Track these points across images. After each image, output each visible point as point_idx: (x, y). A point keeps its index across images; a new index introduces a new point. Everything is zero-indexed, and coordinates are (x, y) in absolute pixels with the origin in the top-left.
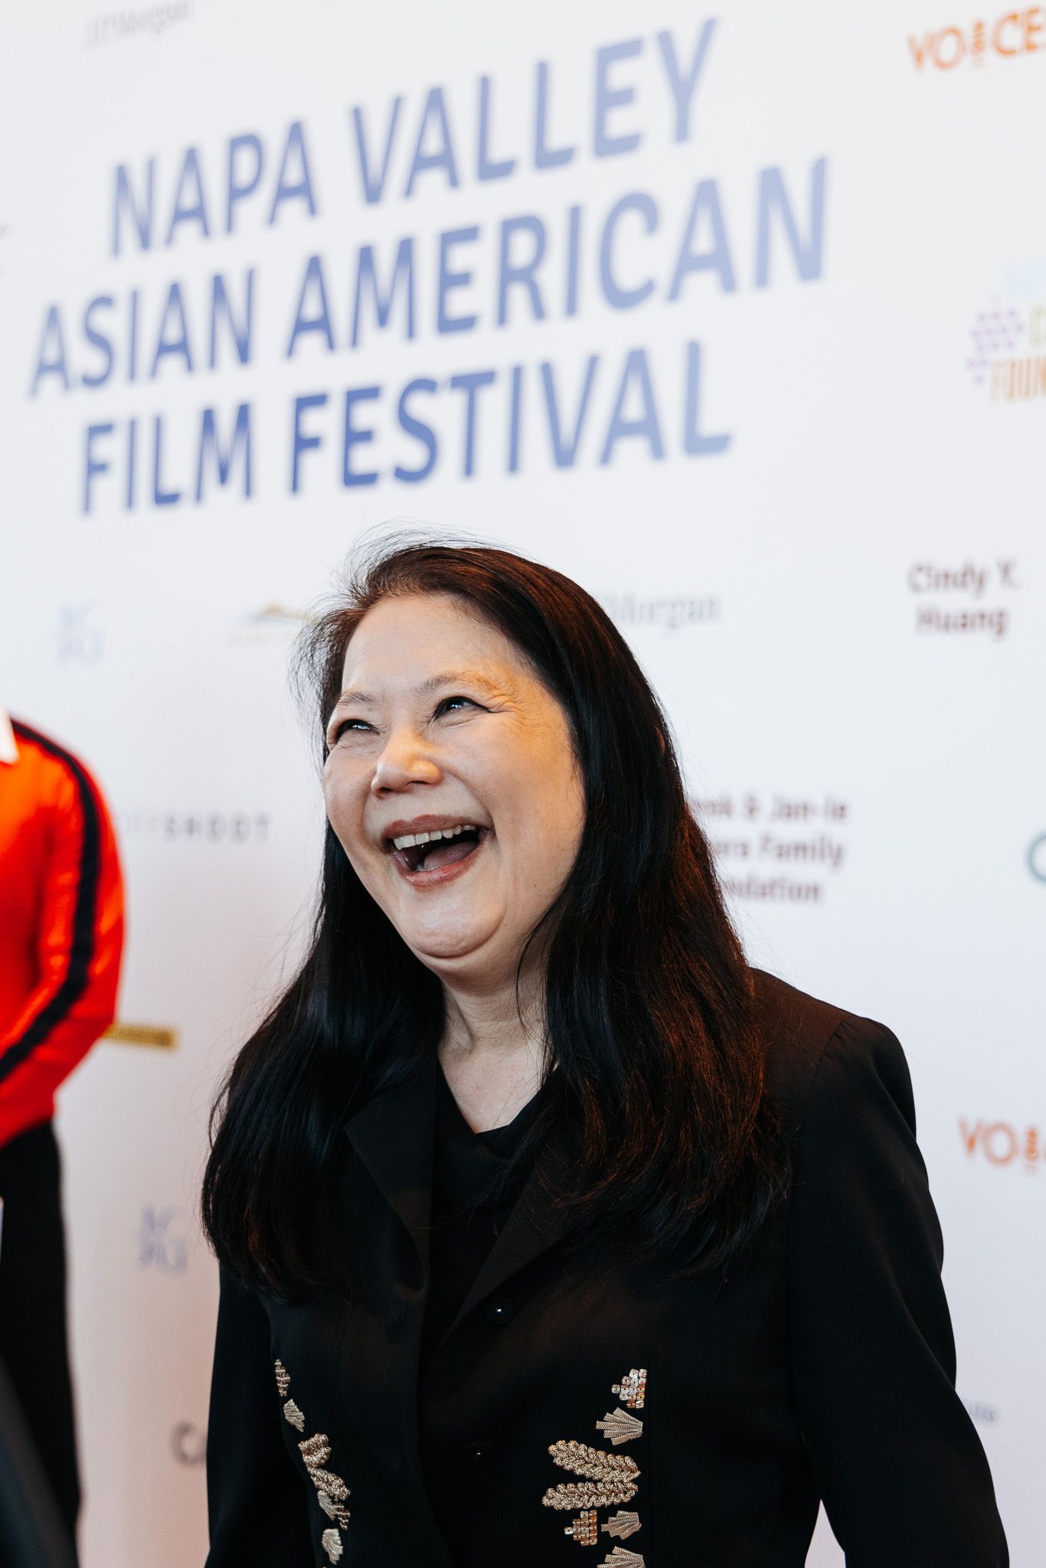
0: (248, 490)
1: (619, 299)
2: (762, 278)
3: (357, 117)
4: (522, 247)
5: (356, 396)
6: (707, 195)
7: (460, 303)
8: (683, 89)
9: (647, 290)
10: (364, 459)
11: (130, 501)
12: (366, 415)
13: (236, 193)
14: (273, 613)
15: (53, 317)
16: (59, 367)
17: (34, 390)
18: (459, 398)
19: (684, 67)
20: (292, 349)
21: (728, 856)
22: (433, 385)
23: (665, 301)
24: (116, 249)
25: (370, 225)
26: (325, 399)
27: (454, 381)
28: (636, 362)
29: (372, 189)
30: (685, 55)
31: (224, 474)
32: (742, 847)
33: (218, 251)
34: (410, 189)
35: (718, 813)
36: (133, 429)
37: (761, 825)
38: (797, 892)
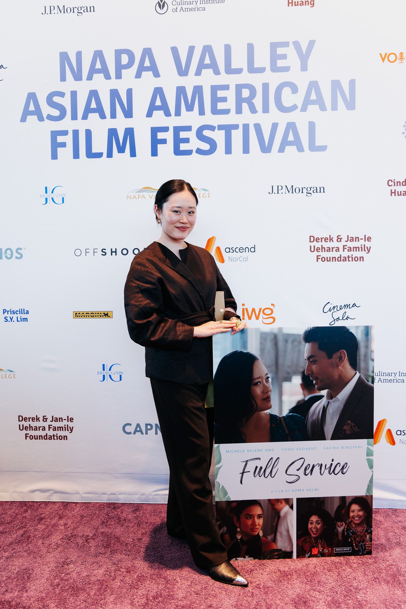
0: (133, 154)
1: (282, 109)
2: (334, 107)
3: (175, 51)
4: (246, 93)
5: (177, 130)
6: (313, 85)
7: (221, 106)
8: (304, 58)
9: (294, 107)
10: (183, 147)
11: (76, 155)
12: (183, 135)
13: (119, 68)
14: (147, 189)
15: (32, 97)
16: (38, 112)
17: (23, 119)
18: (223, 132)
19: (304, 50)
20: (149, 114)
21: (332, 251)
22: (211, 128)
23: (301, 111)
24: (63, 78)
25: (182, 81)
26: (165, 129)
27: (220, 127)
28: (291, 126)
29: (183, 72)
30: (304, 49)
31: (121, 150)
32: (337, 248)
33: (114, 83)
34: (198, 73)
35: (329, 241)
36: (76, 133)
37: (343, 243)
38: (356, 259)
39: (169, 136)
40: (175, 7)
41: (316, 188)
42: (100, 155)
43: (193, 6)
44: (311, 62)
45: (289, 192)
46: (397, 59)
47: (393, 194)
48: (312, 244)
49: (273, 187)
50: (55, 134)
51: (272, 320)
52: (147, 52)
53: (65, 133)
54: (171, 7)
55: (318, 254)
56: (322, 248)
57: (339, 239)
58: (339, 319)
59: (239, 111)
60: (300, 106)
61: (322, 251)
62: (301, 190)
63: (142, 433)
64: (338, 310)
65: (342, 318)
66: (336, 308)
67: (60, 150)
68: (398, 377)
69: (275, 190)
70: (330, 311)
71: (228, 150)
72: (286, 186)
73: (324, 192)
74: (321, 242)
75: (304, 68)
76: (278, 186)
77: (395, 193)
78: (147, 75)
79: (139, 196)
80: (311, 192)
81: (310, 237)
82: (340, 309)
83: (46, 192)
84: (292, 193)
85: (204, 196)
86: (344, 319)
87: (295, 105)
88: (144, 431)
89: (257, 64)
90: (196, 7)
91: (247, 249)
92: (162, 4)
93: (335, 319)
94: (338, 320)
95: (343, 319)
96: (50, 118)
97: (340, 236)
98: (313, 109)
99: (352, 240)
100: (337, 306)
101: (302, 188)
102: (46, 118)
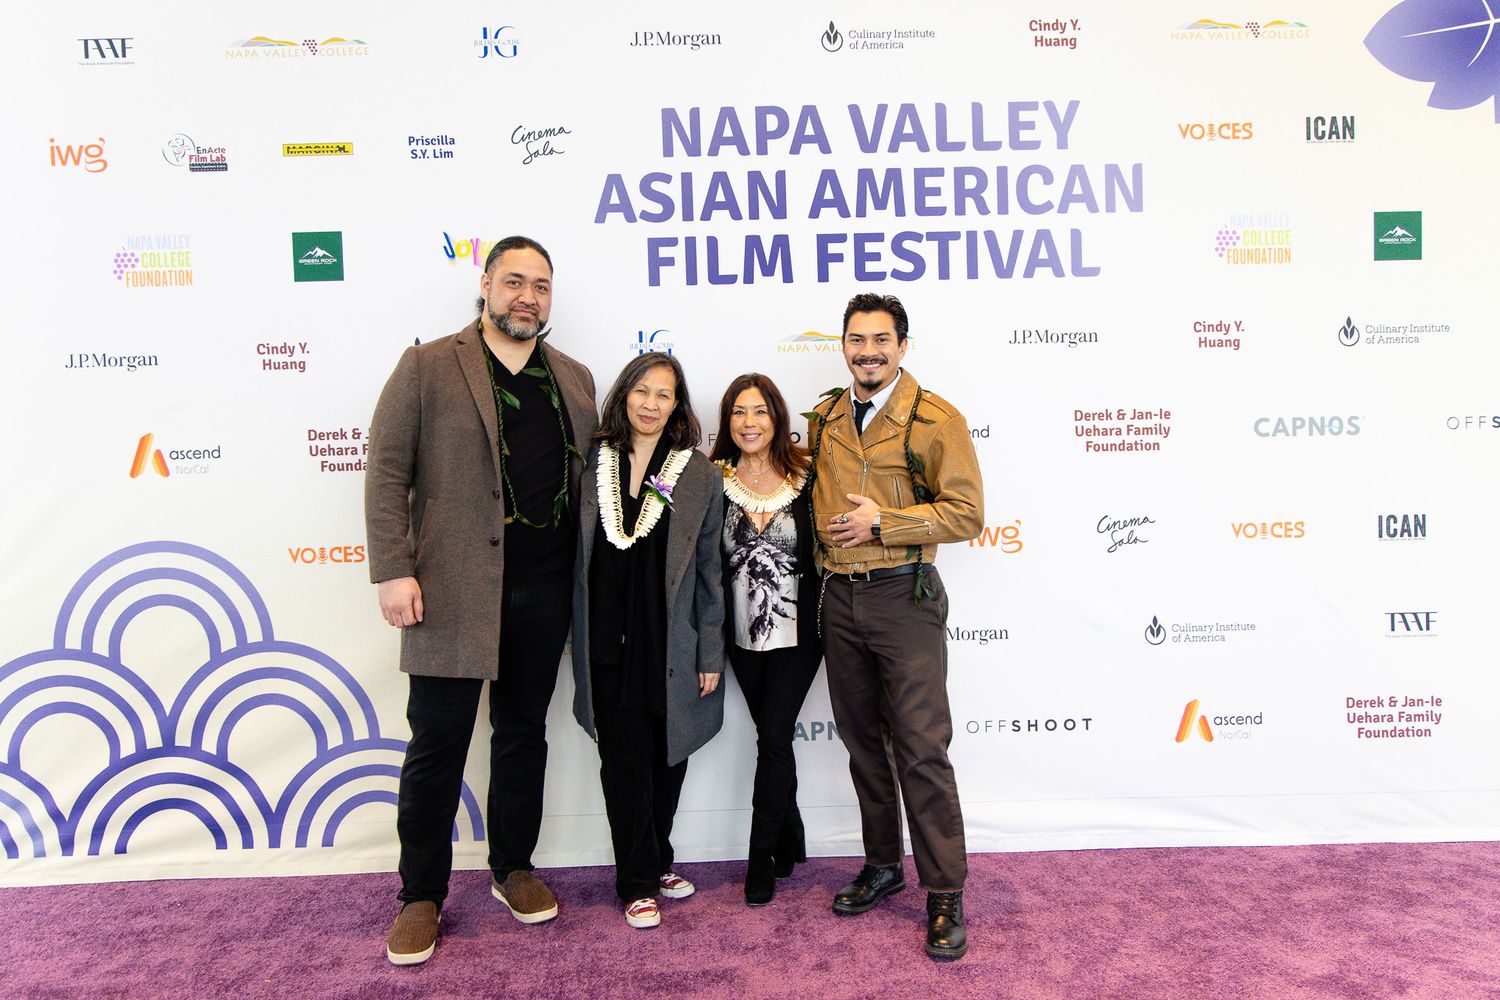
0: (788, 278)
1: (1029, 208)
2: (1111, 207)
3: (854, 111)
4: (970, 182)
5: (861, 239)
6: (1077, 171)
7: (931, 202)
8: (1062, 129)
9: (1048, 206)
10: (871, 267)
11: (692, 279)
12: (870, 247)
13: (763, 137)
15: (614, 181)
16: (625, 207)
17: (600, 218)
18: (935, 244)
19: (1062, 118)
20: (814, 214)
22: (917, 237)
23: (1058, 212)
24: (668, 152)
25: (867, 161)
26: (842, 238)
27: (931, 236)
28: (1044, 236)
29: (868, 146)
30: (1062, 113)
31: (768, 271)
33: (754, 162)
34: (893, 148)
36: (691, 243)
37: (1127, 421)
38: (1148, 446)
39: (847, 249)
40: (854, 41)
41: (1085, 334)
42: (731, 279)
43: (884, 40)
44: (1072, 135)
45: (1041, 341)
46: (1205, 136)
47: (1203, 344)
49: (1017, 332)
50: (654, 244)
51: (1016, 546)
52: (810, 112)
53: (672, 242)
54: (847, 41)
57: (1121, 415)
58: (1123, 543)
59: (960, 210)
60: (1056, 203)
62: (1061, 338)
63: (807, 738)
64: (1120, 528)
65: (1127, 541)
66: (1117, 525)
67: (663, 270)
68: (1215, 632)
69: (1020, 338)
70: (1109, 530)
71: (944, 274)
72: (1037, 331)
73: (1096, 341)
75: (1062, 144)
76: (1024, 332)
77: (1205, 341)
78: (810, 150)
79: (798, 348)
80: (1077, 340)
82: (1125, 526)
83: (641, 341)
84: (1047, 342)
87: (1049, 202)
88: (809, 734)
89: (988, 136)
90: (888, 41)
91: (976, 432)
92: (832, 35)
93: (1117, 543)
94: (1120, 544)
96: (646, 216)
98: (1078, 209)
99: (1141, 416)
100: (1119, 522)
101: (1063, 334)
102: (641, 217)
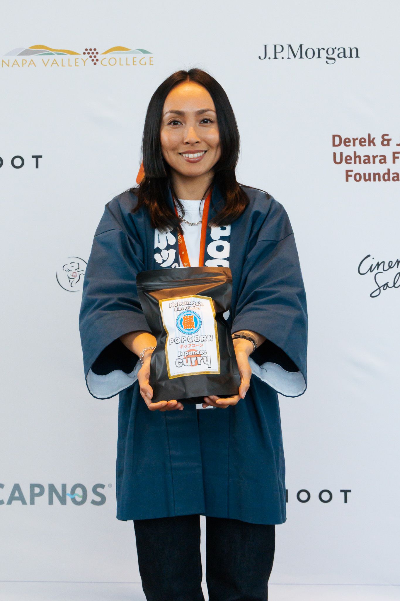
21: (374, 162)
32: (382, 158)
35: (367, 143)
37: (393, 147)
41: (344, 49)
45: (295, 56)
48: (338, 150)
49: (267, 46)
55: (349, 167)
56: (355, 157)
57: (385, 141)
58: (388, 286)
61: (355, 163)
63: (24, 503)
64: (385, 269)
65: (392, 285)
66: (381, 267)
70: (371, 271)
72: (290, 46)
73: (357, 56)
74: (354, 145)
76: (275, 46)
79: (24, 62)
80: (335, 56)
81: (334, 136)
82: (390, 267)
84: (301, 57)
85: (143, 62)
86: (396, 285)
88: (27, 498)
93: (380, 286)
94: (385, 288)
95: (394, 286)
97: (387, 135)
100: (384, 262)
101: (319, 49)
